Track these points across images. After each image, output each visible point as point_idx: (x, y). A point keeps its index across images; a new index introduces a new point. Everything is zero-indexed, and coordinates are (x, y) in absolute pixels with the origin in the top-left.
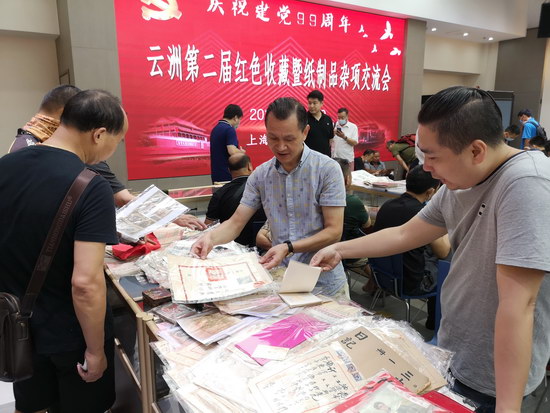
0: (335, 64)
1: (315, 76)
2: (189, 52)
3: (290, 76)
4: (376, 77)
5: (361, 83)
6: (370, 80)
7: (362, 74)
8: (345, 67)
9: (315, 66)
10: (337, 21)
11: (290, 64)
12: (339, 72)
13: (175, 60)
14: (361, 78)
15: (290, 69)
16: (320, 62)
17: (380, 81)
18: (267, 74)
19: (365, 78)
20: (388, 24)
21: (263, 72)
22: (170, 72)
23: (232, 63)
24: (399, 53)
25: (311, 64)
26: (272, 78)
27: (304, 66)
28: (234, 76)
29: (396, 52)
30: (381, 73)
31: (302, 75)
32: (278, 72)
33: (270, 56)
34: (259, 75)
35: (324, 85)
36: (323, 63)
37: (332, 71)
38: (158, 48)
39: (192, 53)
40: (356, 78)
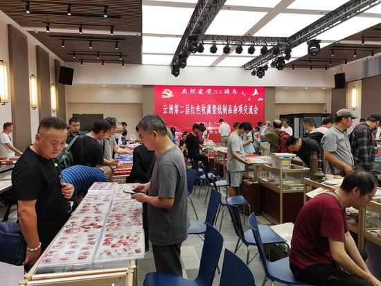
1: (222, 110)
3: (212, 111)
4: (251, 109)
5: (244, 112)
6: (248, 111)
7: (243, 109)
9: (222, 107)
10: (231, 91)
11: (212, 107)
12: (233, 108)
13: (171, 109)
15: (212, 109)
17: (253, 110)
18: (202, 111)
19: (245, 110)
20: (256, 90)
23: (190, 108)
24: (262, 99)
25: (220, 106)
28: (190, 112)
29: (260, 99)
30: (253, 108)
34: (199, 111)
35: (226, 113)
36: (225, 106)
37: (230, 108)
39: (177, 106)
40: (241, 110)
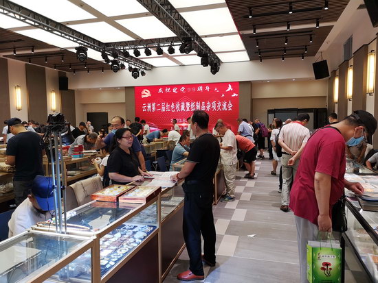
0: (204, 103)
1: (195, 107)
2: (153, 104)
8: (209, 103)
10: (204, 88)
11: (185, 104)
12: (206, 105)
13: (149, 107)
14: (216, 106)
16: (197, 103)
17: (227, 107)
19: (219, 106)
20: (230, 85)
21: (176, 108)
22: (148, 110)
23: (165, 106)
24: (237, 95)
25: (193, 104)
26: (179, 109)
27: (190, 105)
28: (166, 109)
30: (227, 104)
31: (190, 108)
32: (181, 107)
33: (178, 103)
38: (145, 104)
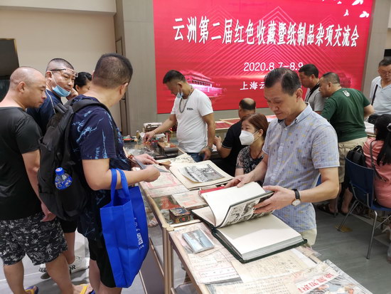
0: (313, 26)
2: (202, 21)
3: (277, 37)
4: (346, 35)
5: (334, 41)
6: (341, 38)
7: (334, 33)
8: (321, 28)
9: (297, 28)
12: (316, 32)
13: (192, 28)
14: (333, 37)
15: (277, 32)
16: (301, 25)
17: (350, 39)
18: (258, 36)
19: (337, 37)
21: (256, 34)
22: (188, 37)
23: (233, 28)
24: (367, 15)
25: (293, 27)
26: (262, 39)
27: (287, 29)
29: (365, 14)
30: (351, 32)
31: (286, 36)
32: (267, 34)
33: (261, 22)
34: (252, 37)
35: (303, 43)
36: (303, 26)
37: (310, 32)
38: (181, 20)
39: (205, 22)
40: (329, 37)
